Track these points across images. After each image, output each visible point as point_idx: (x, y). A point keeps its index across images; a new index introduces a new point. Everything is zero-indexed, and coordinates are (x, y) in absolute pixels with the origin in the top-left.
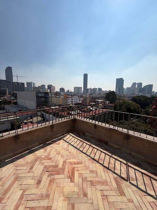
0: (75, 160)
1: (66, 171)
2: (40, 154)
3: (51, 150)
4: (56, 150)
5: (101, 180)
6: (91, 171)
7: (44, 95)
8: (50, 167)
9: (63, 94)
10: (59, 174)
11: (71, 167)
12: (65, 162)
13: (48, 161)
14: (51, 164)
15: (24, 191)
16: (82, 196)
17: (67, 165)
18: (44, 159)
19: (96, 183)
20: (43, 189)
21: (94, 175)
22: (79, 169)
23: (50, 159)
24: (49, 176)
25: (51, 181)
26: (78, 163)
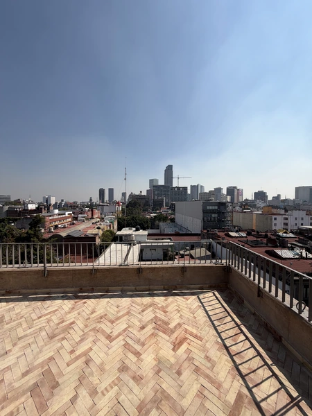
0: (194, 331)
1: (175, 335)
2: (158, 301)
3: (172, 302)
4: (178, 306)
5: (213, 377)
6: (208, 357)
7: (216, 208)
8: (160, 320)
9: (262, 205)
10: (164, 333)
11: (183, 334)
12: (179, 325)
13: (162, 313)
14: (163, 318)
15: (129, 327)
16: (174, 371)
17: (181, 330)
18: (159, 309)
19: (201, 373)
20: (142, 335)
21: (209, 365)
22: (192, 343)
23: (165, 312)
24: (154, 328)
25: (152, 334)
26: (196, 337)
